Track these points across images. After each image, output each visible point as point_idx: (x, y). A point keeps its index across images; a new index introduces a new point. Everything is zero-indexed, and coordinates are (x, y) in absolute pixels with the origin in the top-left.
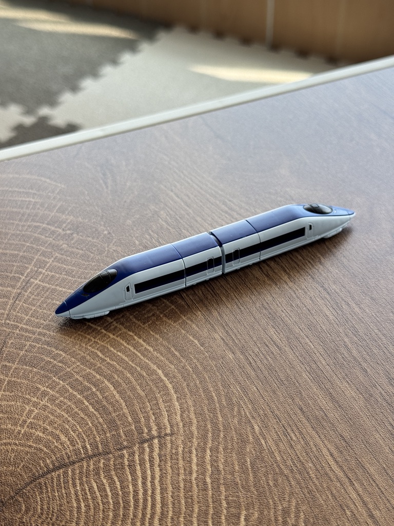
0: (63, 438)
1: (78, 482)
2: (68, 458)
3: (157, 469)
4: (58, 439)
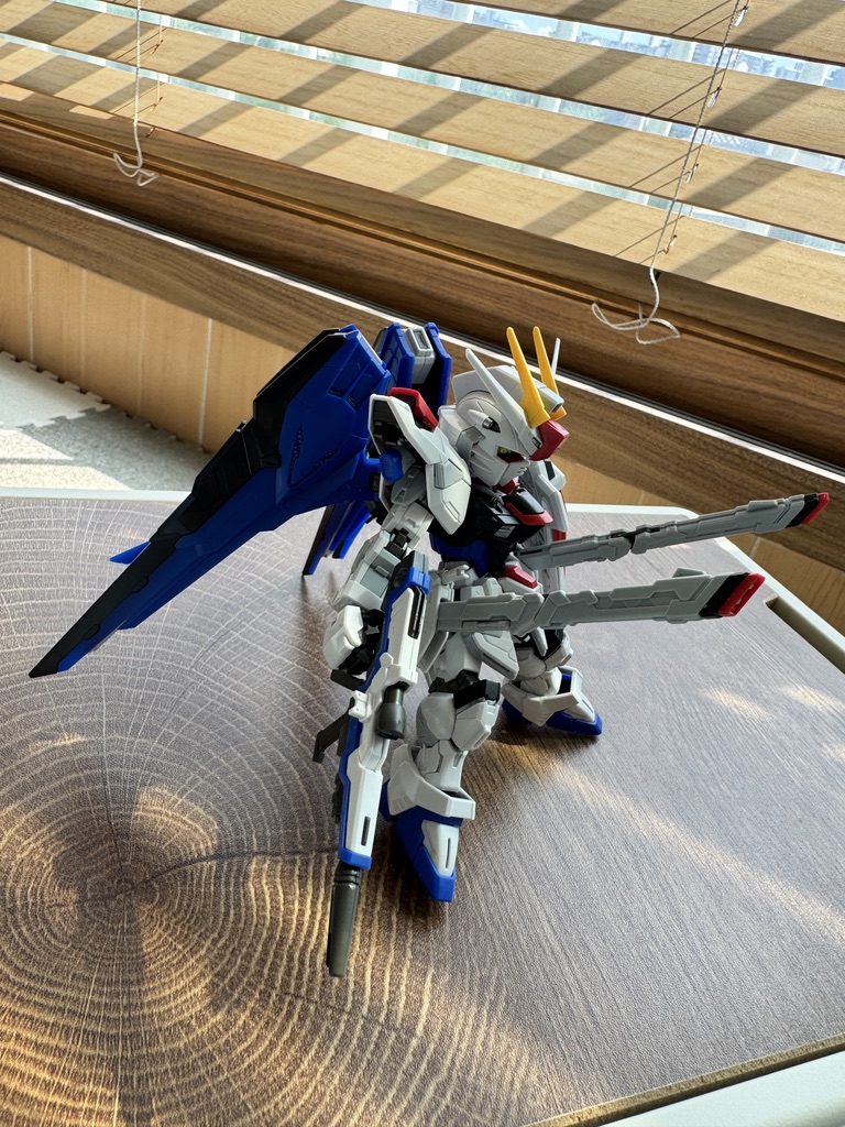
1: (232, 881)
2: (228, 848)
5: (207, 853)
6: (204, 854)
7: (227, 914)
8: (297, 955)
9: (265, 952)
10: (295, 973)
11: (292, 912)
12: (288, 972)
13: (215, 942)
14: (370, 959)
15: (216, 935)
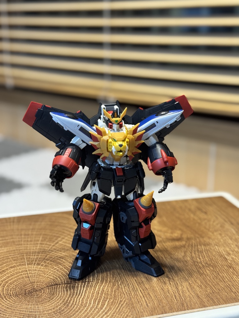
2: (59, 283)
3: (85, 289)
4: (57, 279)
5: (54, 284)
7: (59, 294)
8: (75, 299)
9: (68, 299)
11: (75, 293)
12: (74, 301)
14: (93, 299)
15: (57, 297)
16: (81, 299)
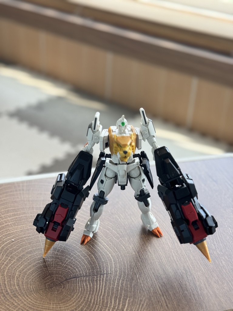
0: (77, 270)
1: (80, 282)
2: (78, 275)
3: (104, 283)
4: (75, 270)
5: (73, 277)
6: (72, 277)
7: (79, 289)
8: (96, 297)
9: (89, 297)
10: (96, 300)
11: (94, 288)
12: (94, 300)
13: (77, 295)
14: (114, 297)
16: (102, 297)
